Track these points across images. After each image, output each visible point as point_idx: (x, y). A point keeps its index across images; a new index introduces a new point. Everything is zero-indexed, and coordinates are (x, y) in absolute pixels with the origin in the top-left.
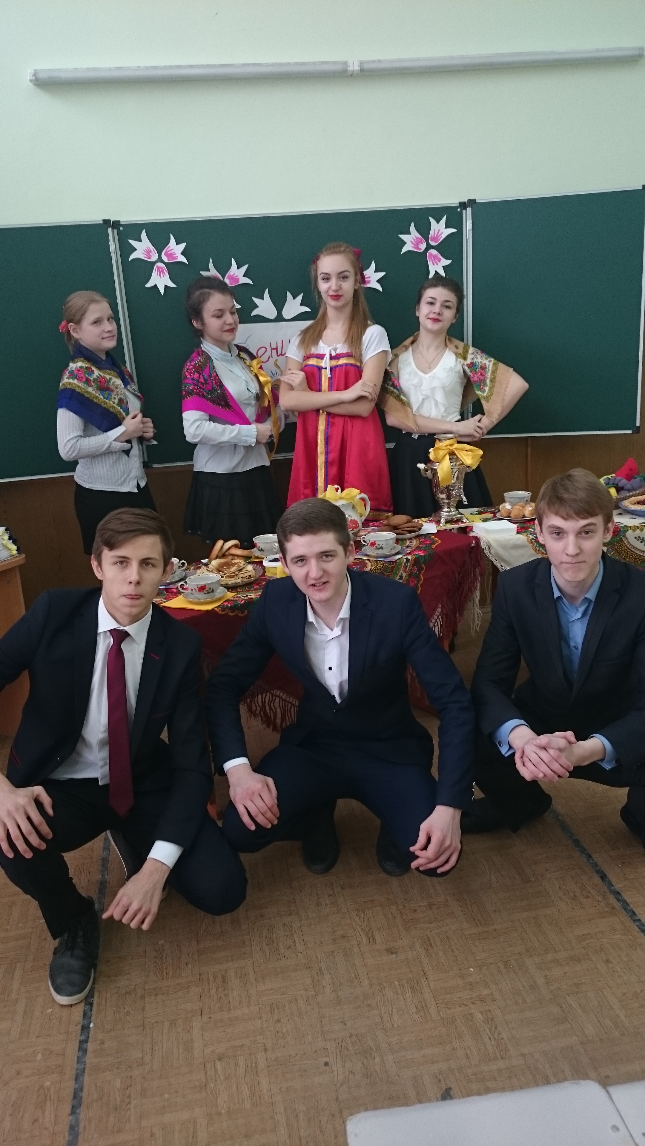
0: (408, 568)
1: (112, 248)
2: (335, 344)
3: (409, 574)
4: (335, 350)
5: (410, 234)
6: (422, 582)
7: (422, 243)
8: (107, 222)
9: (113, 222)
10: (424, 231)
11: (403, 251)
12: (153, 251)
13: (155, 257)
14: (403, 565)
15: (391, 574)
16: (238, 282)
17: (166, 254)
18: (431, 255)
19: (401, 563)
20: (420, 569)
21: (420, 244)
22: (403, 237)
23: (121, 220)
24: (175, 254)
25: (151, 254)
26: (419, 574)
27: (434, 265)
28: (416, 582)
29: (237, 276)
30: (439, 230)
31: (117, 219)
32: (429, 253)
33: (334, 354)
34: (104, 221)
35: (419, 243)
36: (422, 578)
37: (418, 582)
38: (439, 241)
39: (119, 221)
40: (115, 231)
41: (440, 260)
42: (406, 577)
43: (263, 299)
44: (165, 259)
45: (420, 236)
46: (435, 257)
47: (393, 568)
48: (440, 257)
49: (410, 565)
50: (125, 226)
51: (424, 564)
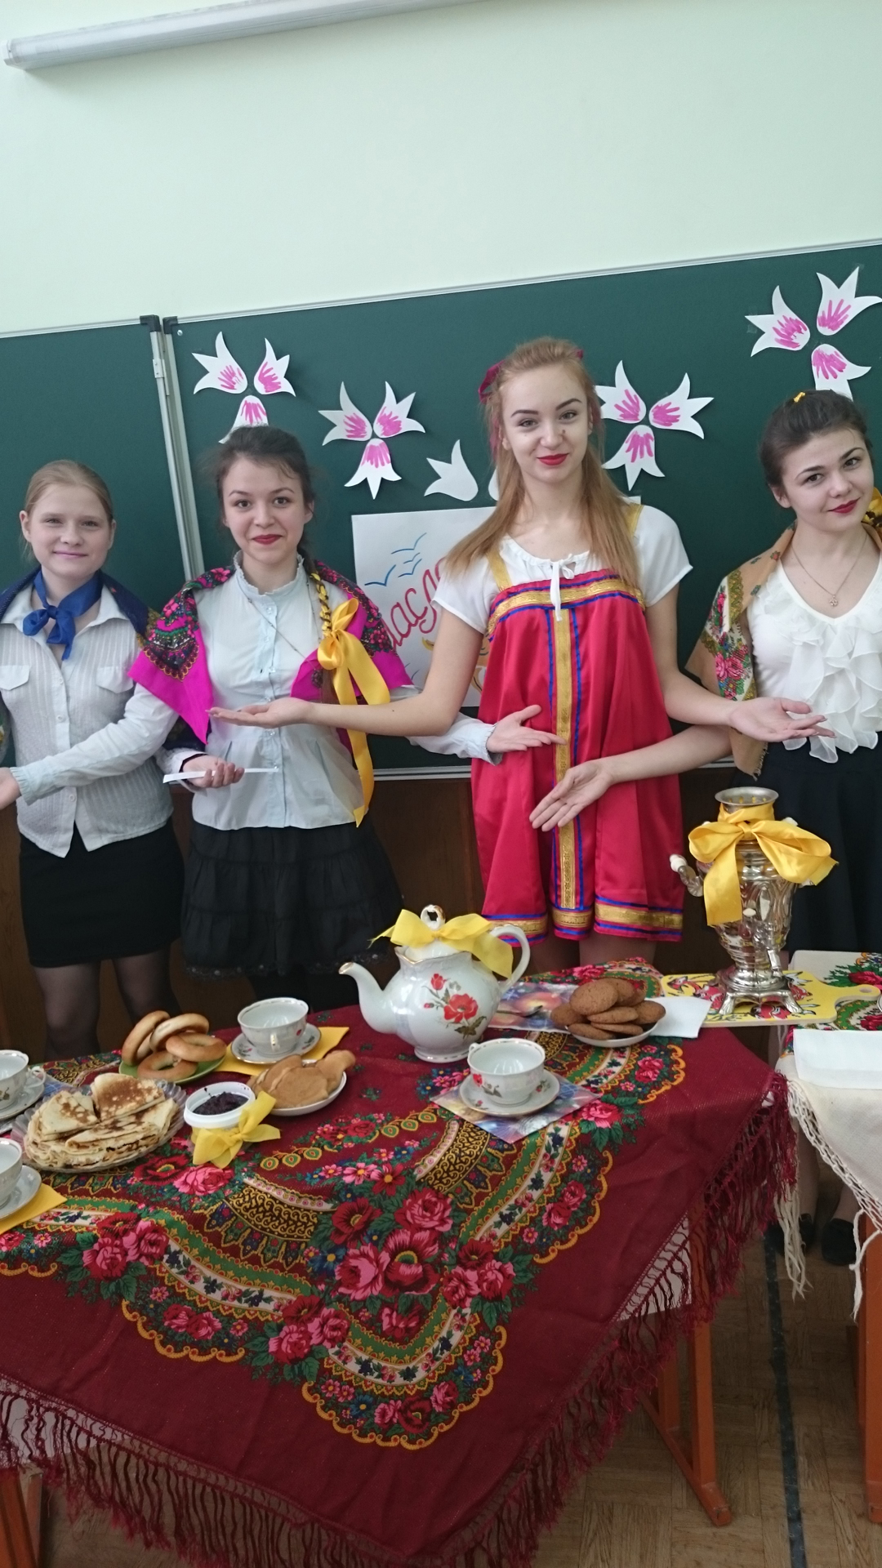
0: (557, 1160)
1: (159, 369)
2: (570, 555)
3: (561, 1176)
4: (572, 565)
5: (771, 312)
6: (603, 1194)
7: (800, 332)
8: (150, 322)
9: (164, 320)
10: (806, 304)
11: (756, 350)
12: (237, 374)
13: (241, 386)
14: (543, 1151)
15: (505, 1175)
16: (400, 429)
17: (262, 379)
18: (821, 356)
19: (536, 1148)
20: (597, 1164)
21: (796, 334)
22: (756, 320)
23: (179, 316)
24: (276, 378)
25: (234, 379)
26: (595, 1174)
27: (827, 377)
28: (584, 1196)
29: (396, 417)
30: (841, 302)
31: (172, 315)
32: (817, 352)
33: (569, 574)
34: (142, 318)
35: (794, 330)
36: (605, 1186)
37: (592, 1195)
38: (842, 326)
39: (175, 319)
40: (169, 338)
41: (841, 368)
42: (552, 1181)
43: (449, 461)
44: (260, 387)
45: (794, 317)
46: (830, 360)
47: (509, 1161)
48: (844, 360)
49: (565, 1152)
50: (183, 326)
51: (610, 1151)
